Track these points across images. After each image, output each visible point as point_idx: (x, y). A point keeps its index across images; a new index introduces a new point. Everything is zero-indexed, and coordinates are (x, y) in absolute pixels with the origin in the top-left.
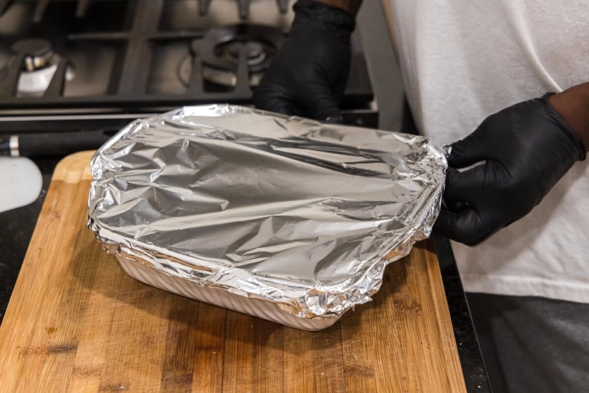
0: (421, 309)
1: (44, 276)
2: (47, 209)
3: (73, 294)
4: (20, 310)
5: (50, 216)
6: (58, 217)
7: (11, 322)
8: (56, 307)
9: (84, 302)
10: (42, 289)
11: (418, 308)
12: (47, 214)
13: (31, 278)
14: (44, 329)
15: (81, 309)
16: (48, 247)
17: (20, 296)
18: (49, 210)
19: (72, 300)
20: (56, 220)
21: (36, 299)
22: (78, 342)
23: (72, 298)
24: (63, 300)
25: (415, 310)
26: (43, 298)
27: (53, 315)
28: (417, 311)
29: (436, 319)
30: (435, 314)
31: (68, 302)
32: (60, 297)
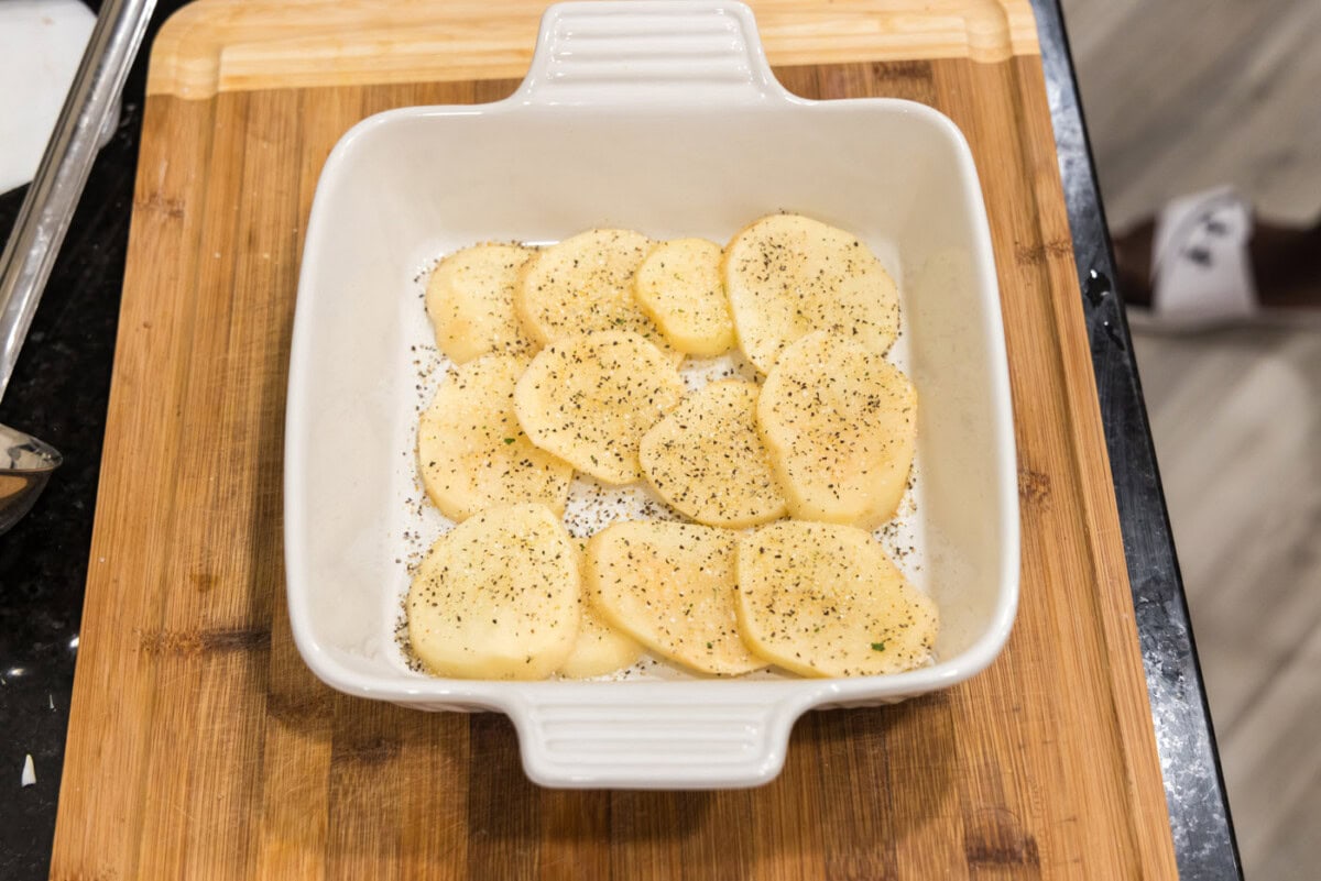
0: (1049, 490)
1: (166, 412)
2: (147, 194)
3: (242, 469)
4: (125, 520)
5: (159, 216)
6: (177, 215)
7: (111, 558)
8: (208, 511)
9: (269, 492)
10: (167, 450)
11: (1042, 489)
12: (149, 209)
13: (139, 421)
14: (188, 579)
15: (265, 515)
16: (165, 313)
17: (120, 478)
18: (153, 195)
19: (241, 487)
20: (172, 224)
21: (158, 481)
22: (270, 617)
23: (241, 481)
24: (221, 489)
25: (1038, 494)
26: (174, 484)
27: (203, 537)
28: (1040, 500)
29: (1085, 526)
30: (1083, 511)
31: (233, 494)
32: (212, 479)
